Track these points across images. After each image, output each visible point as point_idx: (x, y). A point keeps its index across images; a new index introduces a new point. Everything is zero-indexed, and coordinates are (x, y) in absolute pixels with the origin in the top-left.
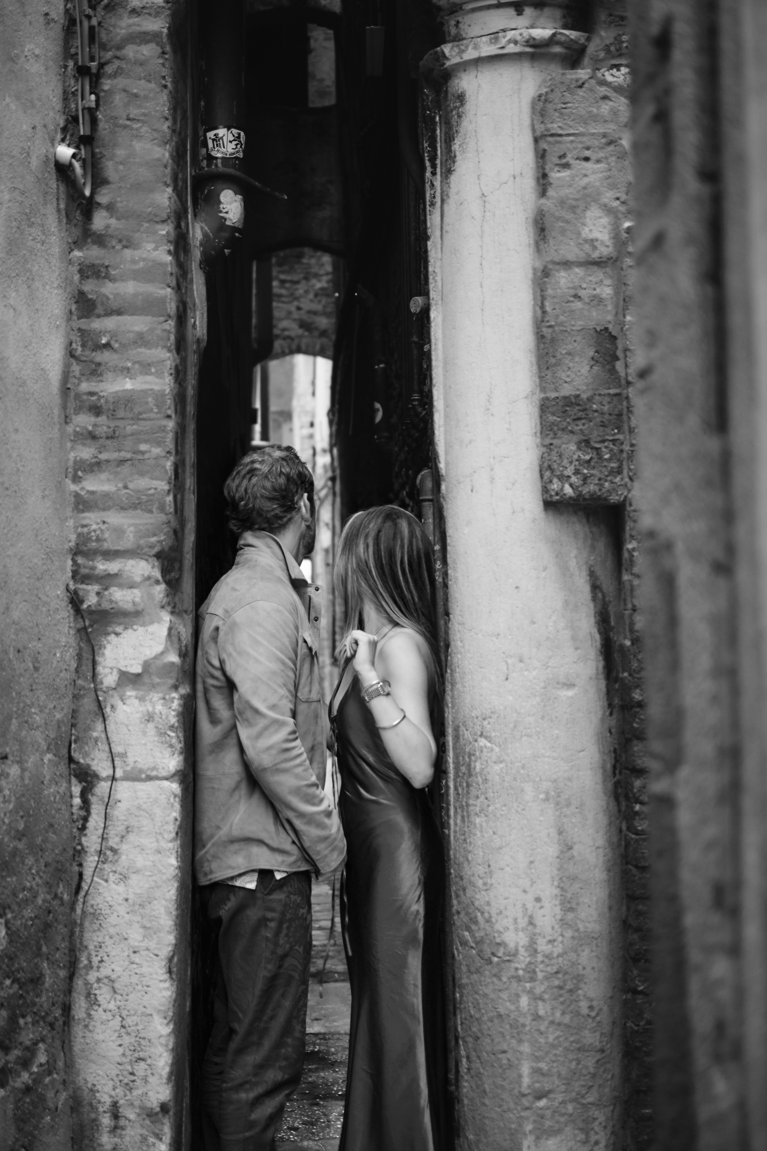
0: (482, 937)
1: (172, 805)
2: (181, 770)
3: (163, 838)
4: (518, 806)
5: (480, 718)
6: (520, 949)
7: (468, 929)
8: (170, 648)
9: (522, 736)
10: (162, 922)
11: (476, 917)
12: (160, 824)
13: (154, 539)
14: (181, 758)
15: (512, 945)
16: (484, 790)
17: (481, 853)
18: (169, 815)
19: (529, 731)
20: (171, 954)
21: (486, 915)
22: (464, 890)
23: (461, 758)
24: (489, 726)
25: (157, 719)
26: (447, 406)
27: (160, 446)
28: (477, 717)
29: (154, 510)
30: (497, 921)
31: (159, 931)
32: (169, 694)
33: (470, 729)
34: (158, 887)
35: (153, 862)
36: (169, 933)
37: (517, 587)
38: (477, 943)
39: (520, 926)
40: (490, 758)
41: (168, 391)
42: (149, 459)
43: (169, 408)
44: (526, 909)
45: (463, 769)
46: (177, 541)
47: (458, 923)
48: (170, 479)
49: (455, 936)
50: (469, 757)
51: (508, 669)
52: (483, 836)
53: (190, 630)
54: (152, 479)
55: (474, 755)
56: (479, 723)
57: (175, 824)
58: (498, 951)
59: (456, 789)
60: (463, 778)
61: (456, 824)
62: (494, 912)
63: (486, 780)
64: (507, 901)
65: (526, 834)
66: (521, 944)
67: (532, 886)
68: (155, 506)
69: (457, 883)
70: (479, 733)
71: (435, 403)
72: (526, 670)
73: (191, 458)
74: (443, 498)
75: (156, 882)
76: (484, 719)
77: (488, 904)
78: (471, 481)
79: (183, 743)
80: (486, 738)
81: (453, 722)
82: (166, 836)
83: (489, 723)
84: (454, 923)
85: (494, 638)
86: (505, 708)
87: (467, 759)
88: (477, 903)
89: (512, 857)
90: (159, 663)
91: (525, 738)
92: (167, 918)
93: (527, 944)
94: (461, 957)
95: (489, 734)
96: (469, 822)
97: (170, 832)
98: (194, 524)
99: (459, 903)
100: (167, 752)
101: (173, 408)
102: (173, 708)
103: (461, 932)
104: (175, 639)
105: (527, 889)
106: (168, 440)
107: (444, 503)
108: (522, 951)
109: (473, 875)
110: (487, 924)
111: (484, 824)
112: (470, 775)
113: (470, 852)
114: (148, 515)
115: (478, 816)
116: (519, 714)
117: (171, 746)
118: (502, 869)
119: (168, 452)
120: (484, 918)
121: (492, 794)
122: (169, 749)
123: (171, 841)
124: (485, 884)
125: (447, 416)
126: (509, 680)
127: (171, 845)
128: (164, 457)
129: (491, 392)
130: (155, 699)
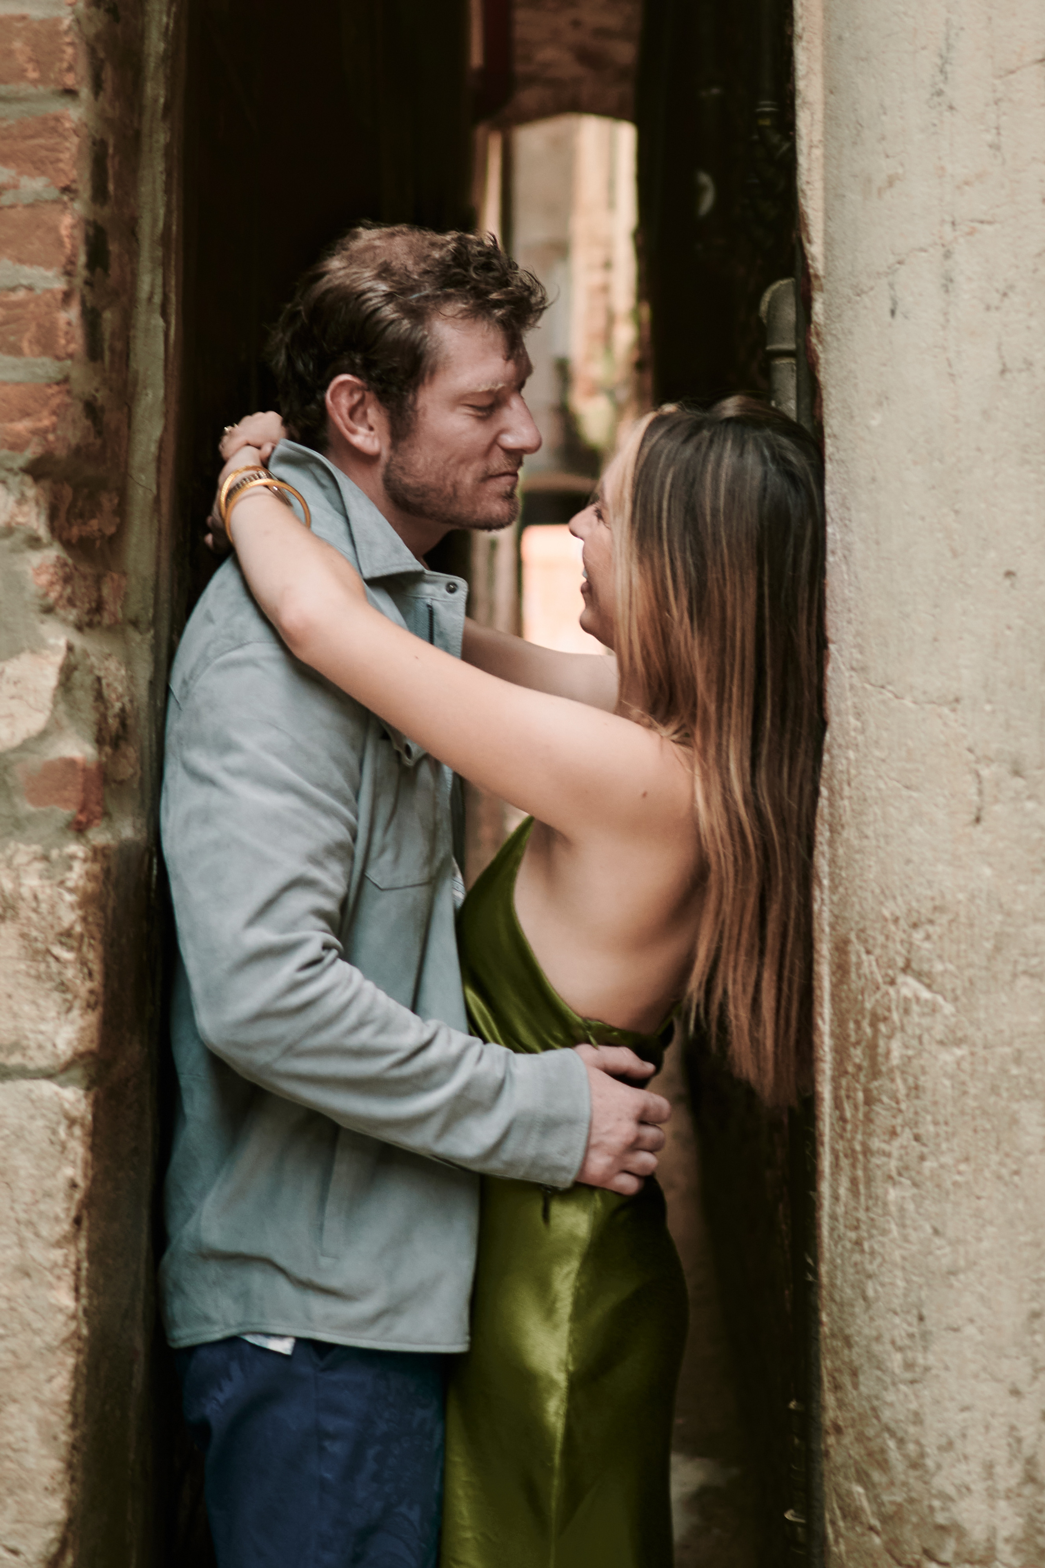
0: (900, 1505)
1: (64, 1147)
2: (90, 1053)
3: (37, 1235)
4: (1001, 1164)
5: (902, 922)
6: (1000, 1545)
7: (863, 1478)
8: (65, 721)
9: (1015, 976)
10: (30, 1462)
11: (883, 1451)
12: (28, 1198)
13: (22, 426)
14: (93, 1018)
15: (978, 1534)
16: (910, 1115)
17: (901, 1283)
18: (53, 1175)
19: (1034, 961)
20: (54, 1549)
21: (911, 1447)
22: (854, 1373)
23: (852, 1025)
24: (927, 945)
25: (25, 911)
26: (830, 90)
27: (43, 173)
28: (896, 920)
29: (25, 345)
30: (939, 1467)
31: (23, 1488)
32: (60, 847)
33: (878, 951)
34: (21, 1368)
35: (9, 1299)
36: (50, 1492)
37: (1009, 574)
38: (885, 1519)
39: (1002, 1486)
40: (929, 1030)
41: (67, 22)
42: (12, 207)
43: (70, 69)
44: (1019, 1441)
45: (857, 1054)
46: (99, 433)
47: (837, 1457)
48: (71, 262)
49: (827, 1488)
50: (873, 1025)
51: (980, 793)
52: (906, 1239)
53: (144, 671)
54: (21, 261)
55: (885, 1019)
56: (899, 935)
57: (70, 1197)
58: (941, 1547)
59: (838, 1104)
60: (855, 1077)
61: (836, 1198)
62: (931, 1443)
63: (916, 1090)
64: (966, 1415)
65: (1022, 1239)
66: (1004, 1533)
67: (1035, 1378)
68: (28, 335)
69: (835, 1352)
70: (901, 962)
71: (801, 85)
72: (1030, 798)
73: (155, 221)
74: (818, 334)
75: (14, 1353)
76: (915, 926)
77: (917, 1419)
78: (891, 286)
79: (98, 977)
80: (919, 976)
81: (833, 927)
82: (45, 1230)
83: (928, 937)
84: (827, 1454)
85: (946, 710)
86: (972, 898)
87: (868, 1030)
88: (886, 1415)
89: (982, 1298)
90: (35, 761)
91: (1023, 981)
92: (44, 1452)
93: (1020, 1534)
94: (843, 1547)
95: (926, 967)
96: (869, 1197)
97: (57, 1219)
98: (161, 393)
99: (841, 1404)
100: (52, 1004)
101: (83, 67)
102: (70, 884)
103: (846, 1485)
104: (85, 698)
105: (1023, 1387)
106: (66, 156)
107: (819, 348)
108: (1005, 1552)
109: (878, 1339)
110: (912, 1473)
111: (910, 1207)
112: (875, 1074)
113: (870, 1276)
114: (9, 359)
115: (895, 1183)
116: (1008, 914)
117: (63, 987)
118: (956, 1330)
119: (66, 190)
120: (906, 1456)
121: (931, 1128)
122: (56, 996)
123: (58, 1244)
124: (909, 1366)
125: (831, 118)
126: (984, 824)
127: (57, 1255)
128: (55, 202)
129: (949, 47)
130: (21, 859)
